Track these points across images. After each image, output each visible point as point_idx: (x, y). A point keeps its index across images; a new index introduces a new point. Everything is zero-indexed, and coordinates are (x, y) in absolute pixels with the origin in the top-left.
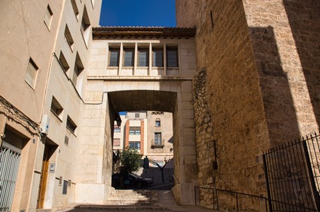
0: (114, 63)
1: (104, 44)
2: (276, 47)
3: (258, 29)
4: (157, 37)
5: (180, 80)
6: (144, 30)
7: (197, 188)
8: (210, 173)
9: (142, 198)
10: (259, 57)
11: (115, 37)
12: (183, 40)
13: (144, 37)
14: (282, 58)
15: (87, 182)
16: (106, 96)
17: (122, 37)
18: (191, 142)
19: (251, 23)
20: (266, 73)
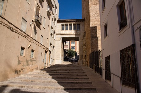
0: (63, 29)
1: (60, 24)
2: (96, 31)
3: (93, 27)
4: (74, 22)
5: (80, 34)
6: (71, 20)
7: (83, 61)
8: (85, 58)
9: (71, 63)
10: (91, 34)
11: (63, 22)
12: (81, 22)
13: (71, 22)
14: (97, 34)
15: (57, 59)
16: (61, 38)
17: (65, 22)
18: (82, 50)
19: (91, 26)
20: (92, 38)
